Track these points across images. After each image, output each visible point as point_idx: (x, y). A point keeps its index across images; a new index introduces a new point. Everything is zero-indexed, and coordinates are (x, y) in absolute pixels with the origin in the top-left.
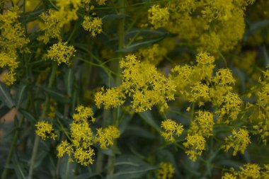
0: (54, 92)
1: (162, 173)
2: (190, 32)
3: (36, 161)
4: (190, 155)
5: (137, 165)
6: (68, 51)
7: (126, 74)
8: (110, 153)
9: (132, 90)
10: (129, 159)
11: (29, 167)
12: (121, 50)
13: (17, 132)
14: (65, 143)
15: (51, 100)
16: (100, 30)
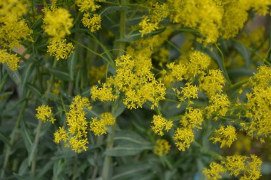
0: (58, 72)
1: (158, 150)
3: (41, 130)
4: (179, 146)
6: (67, 48)
7: (120, 73)
9: (125, 88)
10: (128, 135)
12: (122, 39)
13: (25, 102)
15: (56, 78)
16: (99, 26)
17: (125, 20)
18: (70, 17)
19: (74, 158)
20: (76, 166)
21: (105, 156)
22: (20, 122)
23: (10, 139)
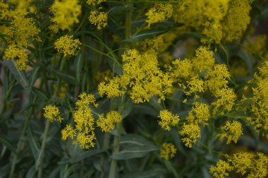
0: (64, 75)
1: (165, 153)
2: (197, 20)
3: (48, 135)
4: (186, 142)
5: (142, 145)
6: (74, 44)
7: (127, 68)
8: (116, 133)
9: (132, 83)
10: (134, 139)
11: (42, 141)
12: (127, 40)
13: (31, 108)
14: (69, 127)
15: (62, 81)
16: (105, 24)
17: (130, 22)
18: (79, 4)
19: (80, 162)
20: (82, 172)
21: (112, 159)
22: (26, 129)
23: (16, 147)
